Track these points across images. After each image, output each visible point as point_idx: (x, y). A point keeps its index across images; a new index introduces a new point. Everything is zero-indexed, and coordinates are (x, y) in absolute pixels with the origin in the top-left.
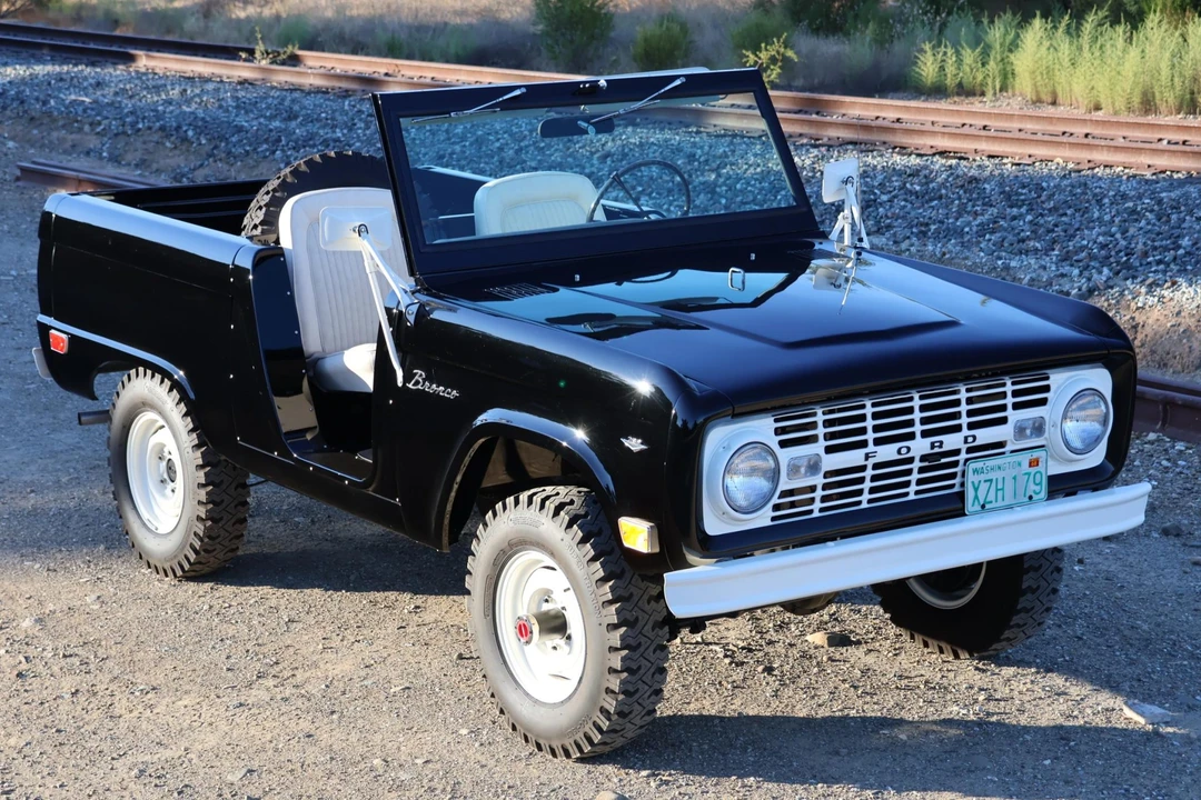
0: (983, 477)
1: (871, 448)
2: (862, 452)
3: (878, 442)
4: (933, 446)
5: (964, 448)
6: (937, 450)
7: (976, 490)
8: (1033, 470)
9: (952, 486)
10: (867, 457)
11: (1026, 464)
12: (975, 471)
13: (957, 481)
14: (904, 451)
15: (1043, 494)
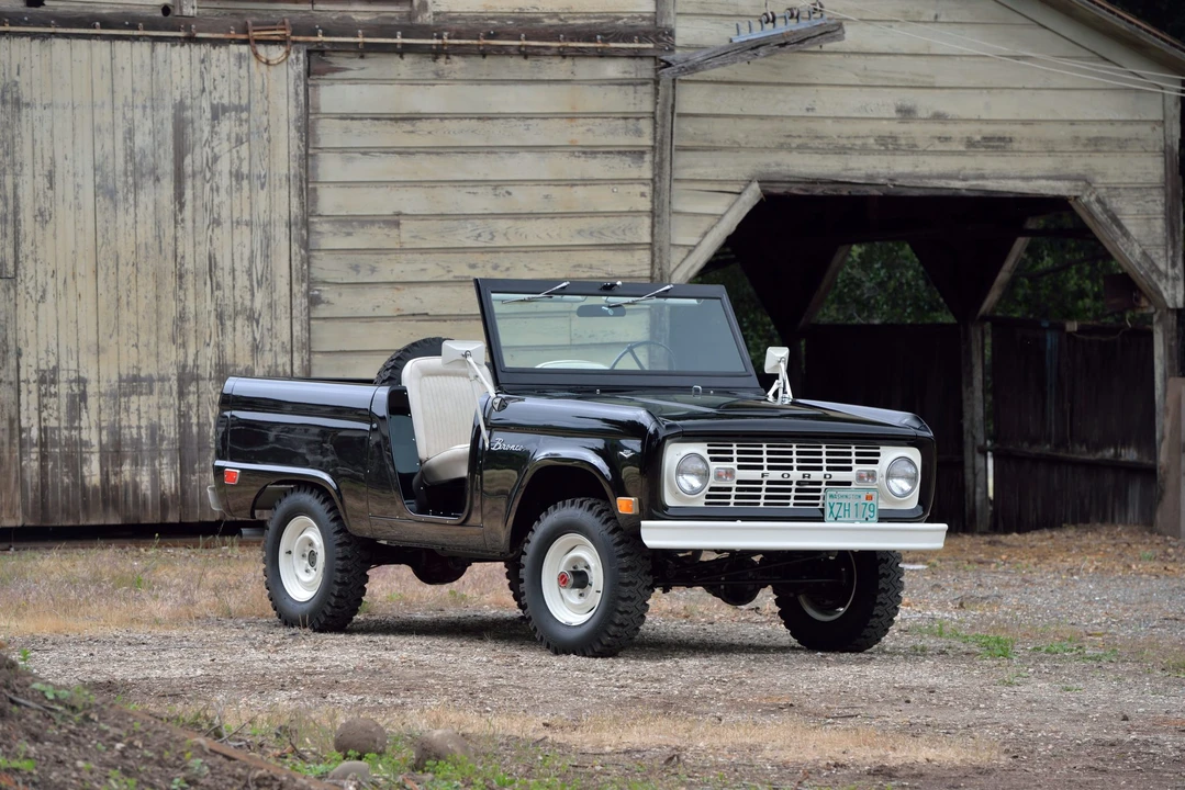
0: (835, 501)
1: (765, 471)
2: (761, 472)
3: (769, 468)
4: (804, 476)
5: (824, 481)
6: (806, 479)
7: (832, 508)
8: (869, 502)
9: (818, 504)
10: (763, 475)
11: (863, 497)
12: (831, 496)
13: (820, 501)
14: (786, 476)
15: (875, 518)
